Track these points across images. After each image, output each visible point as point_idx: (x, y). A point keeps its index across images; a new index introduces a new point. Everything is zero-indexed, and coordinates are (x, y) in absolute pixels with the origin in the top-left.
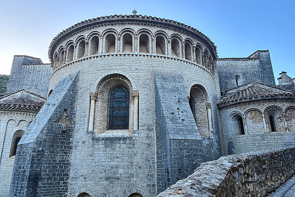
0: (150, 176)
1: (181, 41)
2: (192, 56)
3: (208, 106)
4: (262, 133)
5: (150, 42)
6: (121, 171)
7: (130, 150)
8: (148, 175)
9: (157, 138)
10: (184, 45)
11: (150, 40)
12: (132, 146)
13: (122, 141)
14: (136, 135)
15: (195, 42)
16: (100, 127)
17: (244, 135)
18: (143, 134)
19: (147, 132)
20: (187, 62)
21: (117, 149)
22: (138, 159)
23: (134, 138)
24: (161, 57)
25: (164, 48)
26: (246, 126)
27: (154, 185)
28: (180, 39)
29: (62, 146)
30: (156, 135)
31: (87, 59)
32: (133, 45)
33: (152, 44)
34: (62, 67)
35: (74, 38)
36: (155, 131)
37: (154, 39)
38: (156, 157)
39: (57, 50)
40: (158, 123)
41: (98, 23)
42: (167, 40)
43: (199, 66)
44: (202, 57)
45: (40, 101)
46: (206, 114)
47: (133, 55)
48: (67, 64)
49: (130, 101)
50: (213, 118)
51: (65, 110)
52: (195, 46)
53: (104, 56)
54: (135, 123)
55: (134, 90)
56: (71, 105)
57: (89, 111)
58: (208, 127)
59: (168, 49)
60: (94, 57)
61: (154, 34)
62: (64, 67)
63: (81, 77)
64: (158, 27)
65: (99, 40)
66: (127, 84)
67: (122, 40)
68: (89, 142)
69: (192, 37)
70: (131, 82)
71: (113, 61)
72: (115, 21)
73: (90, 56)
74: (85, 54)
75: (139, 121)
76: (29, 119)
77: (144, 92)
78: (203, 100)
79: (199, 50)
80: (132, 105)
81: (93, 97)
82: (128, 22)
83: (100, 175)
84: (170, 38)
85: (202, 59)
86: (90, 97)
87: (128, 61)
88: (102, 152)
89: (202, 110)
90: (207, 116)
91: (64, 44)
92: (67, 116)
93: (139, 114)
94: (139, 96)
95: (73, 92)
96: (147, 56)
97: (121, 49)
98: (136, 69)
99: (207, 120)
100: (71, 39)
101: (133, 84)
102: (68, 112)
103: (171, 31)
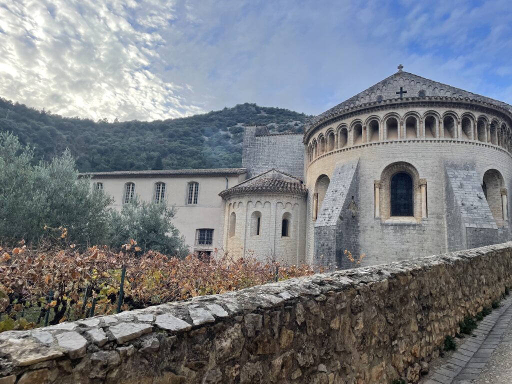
1: (473, 120)
2: (486, 135)
3: (503, 192)
5: (437, 124)
7: (420, 235)
9: (448, 226)
10: (476, 124)
11: (437, 122)
12: (422, 232)
13: (411, 228)
14: (425, 222)
15: (490, 118)
16: (385, 214)
18: (432, 222)
19: (437, 220)
20: (480, 144)
21: (407, 235)
22: (428, 245)
23: (423, 225)
24: (450, 141)
25: (452, 129)
28: (472, 117)
29: (353, 230)
30: (447, 223)
31: (367, 145)
32: (418, 130)
33: (439, 127)
34: (335, 152)
35: (348, 122)
36: (445, 219)
37: (442, 121)
38: (447, 243)
39: (324, 131)
40: (450, 212)
41: (378, 107)
42: (457, 120)
43: (494, 147)
44: (498, 135)
45: (293, 182)
46: (501, 201)
47: (418, 141)
48: (342, 149)
49: (414, 189)
50: (509, 206)
51: (353, 197)
52: (490, 123)
53: (387, 143)
54: (424, 211)
55: (420, 178)
56: (356, 192)
57: (374, 198)
58: (502, 215)
59: (457, 131)
60: (375, 144)
61: (441, 115)
62: (338, 151)
63: (362, 165)
64: (446, 107)
65: (379, 125)
66: (411, 171)
67: (405, 125)
68: (378, 228)
69: (486, 113)
70: (418, 170)
71: (397, 148)
72: (398, 104)
73: (371, 143)
74: (363, 140)
75: (428, 209)
76: (293, 201)
77: (433, 181)
78: (497, 185)
79: (494, 126)
80: (418, 193)
81: (378, 185)
82: (413, 105)
83: (392, 256)
84: (460, 117)
85: (498, 137)
86: (375, 185)
87: (414, 148)
88: (392, 236)
89: (496, 197)
90: (501, 203)
91: (335, 126)
92: (354, 203)
93: (428, 202)
94: (426, 185)
95: (357, 180)
96: (435, 141)
97: (405, 135)
98: (423, 156)
99: (501, 208)
100: (343, 121)
101: (420, 173)
102: (355, 199)
103: (461, 110)
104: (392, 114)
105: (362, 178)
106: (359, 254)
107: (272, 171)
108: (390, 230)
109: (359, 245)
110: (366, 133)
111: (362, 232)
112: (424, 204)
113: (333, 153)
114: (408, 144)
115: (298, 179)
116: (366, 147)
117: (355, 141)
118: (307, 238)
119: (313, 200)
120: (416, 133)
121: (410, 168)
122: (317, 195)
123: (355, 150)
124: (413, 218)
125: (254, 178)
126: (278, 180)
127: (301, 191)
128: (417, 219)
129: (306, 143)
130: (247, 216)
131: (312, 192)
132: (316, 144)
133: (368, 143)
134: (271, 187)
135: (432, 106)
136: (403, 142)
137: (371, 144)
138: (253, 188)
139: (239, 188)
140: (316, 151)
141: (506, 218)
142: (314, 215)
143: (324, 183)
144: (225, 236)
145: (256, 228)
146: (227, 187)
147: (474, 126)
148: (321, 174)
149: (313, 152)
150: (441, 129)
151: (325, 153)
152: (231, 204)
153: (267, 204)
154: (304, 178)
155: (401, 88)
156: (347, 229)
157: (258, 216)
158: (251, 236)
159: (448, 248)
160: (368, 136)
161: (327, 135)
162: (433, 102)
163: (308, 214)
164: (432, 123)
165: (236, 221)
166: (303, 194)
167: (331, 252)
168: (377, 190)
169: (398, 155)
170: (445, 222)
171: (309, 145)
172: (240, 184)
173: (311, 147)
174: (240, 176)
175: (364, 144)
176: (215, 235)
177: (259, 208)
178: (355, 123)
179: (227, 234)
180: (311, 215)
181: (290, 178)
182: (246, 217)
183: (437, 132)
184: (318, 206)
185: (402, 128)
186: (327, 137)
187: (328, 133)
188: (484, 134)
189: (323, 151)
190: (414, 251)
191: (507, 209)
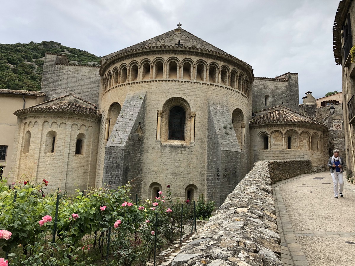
0: (202, 174)
1: (229, 71)
2: (236, 83)
3: (243, 126)
4: (281, 149)
5: (205, 71)
6: (182, 169)
7: (189, 155)
8: (200, 173)
9: (208, 148)
10: (230, 74)
11: (205, 69)
12: (190, 153)
13: (183, 149)
14: (193, 145)
15: (239, 72)
17: (267, 150)
18: (198, 145)
19: (201, 144)
20: (232, 90)
21: (179, 154)
22: (194, 163)
23: (191, 147)
24: (213, 85)
25: (214, 76)
26: (270, 143)
27: (204, 180)
28: (228, 69)
29: (139, 150)
30: (208, 146)
31: (153, 81)
32: (192, 73)
33: (206, 74)
34: (127, 84)
35: (139, 60)
36: (206, 143)
37: (208, 69)
38: (206, 161)
39: (118, 65)
40: (210, 138)
41: (163, 50)
42: (218, 70)
43: (240, 93)
44: (243, 84)
45: (88, 107)
46: (241, 132)
47: (191, 82)
48: (133, 82)
49: (186, 119)
50: (246, 136)
51: (140, 123)
52: (239, 75)
53: (169, 81)
54: (192, 137)
55: (191, 111)
56: (143, 119)
57: (156, 124)
58: (241, 142)
59: (218, 78)
60: (159, 81)
61: (208, 64)
62: (129, 84)
63: (148, 97)
64: (212, 59)
65: (164, 66)
66: (184, 105)
67: (182, 68)
68: (158, 148)
69: (237, 67)
70: (190, 105)
71: (176, 86)
72: (178, 51)
73: (156, 79)
74: (150, 76)
75: (195, 135)
76: (88, 124)
77: (200, 114)
78: (240, 120)
79: (241, 78)
80: (189, 123)
81: (160, 114)
82: (189, 53)
83: (167, 171)
84: (220, 68)
85: (243, 86)
86: (158, 114)
87: (188, 87)
88: (169, 156)
89: (239, 129)
90: (241, 134)
91: (127, 62)
92: (141, 128)
93: (195, 130)
94: (195, 117)
95: (144, 109)
96: (203, 83)
97: (182, 76)
98: (194, 94)
99: (241, 136)
100: (135, 59)
101: (191, 107)
102: (141, 124)
103: (221, 62)
104: (173, 58)
105: (148, 108)
106: (141, 170)
107: (70, 96)
108: (167, 151)
109: (142, 163)
110: (153, 71)
111: (145, 152)
112: (192, 131)
113: (125, 84)
114: (184, 84)
115: (93, 105)
116: (152, 83)
117: (144, 77)
118: (98, 156)
119: (106, 124)
120: (190, 76)
121: (184, 103)
122: (109, 120)
123: (144, 84)
124: (184, 141)
125: (52, 101)
126: (75, 104)
127: (95, 115)
128: (186, 142)
129: (102, 74)
130: (42, 134)
131: (105, 116)
132: (111, 76)
133: (154, 79)
134: (67, 110)
135: (202, 56)
136: (180, 82)
137: (156, 81)
138: (49, 109)
139: (35, 109)
140: (110, 82)
141: (243, 144)
142: (106, 137)
143: (116, 110)
144: (19, 153)
145: (51, 146)
146: (24, 107)
147: (229, 76)
148: (114, 102)
149: (107, 83)
150: (208, 75)
151: (118, 84)
152: (26, 123)
153: (63, 125)
154: (98, 105)
155: (179, 41)
156: (134, 149)
157: (53, 136)
158: (45, 153)
159: (207, 165)
160: (154, 74)
161: (121, 69)
162: (203, 54)
163: (100, 136)
164: (202, 69)
165: (31, 139)
166: (97, 118)
167: (119, 168)
168: (159, 118)
169: (177, 92)
170: (206, 146)
171: (104, 77)
172: (37, 106)
173: (106, 78)
174: (38, 98)
175: (151, 80)
176: (9, 152)
177: (55, 128)
178: (145, 61)
179: (21, 151)
180: (103, 137)
181: (86, 103)
182: (41, 136)
183: (205, 77)
184: (110, 129)
185: (180, 71)
186: (120, 71)
187: (121, 68)
188: (234, 83)
189: (116, 82)
190: (183, 168)
191: (245, 138)
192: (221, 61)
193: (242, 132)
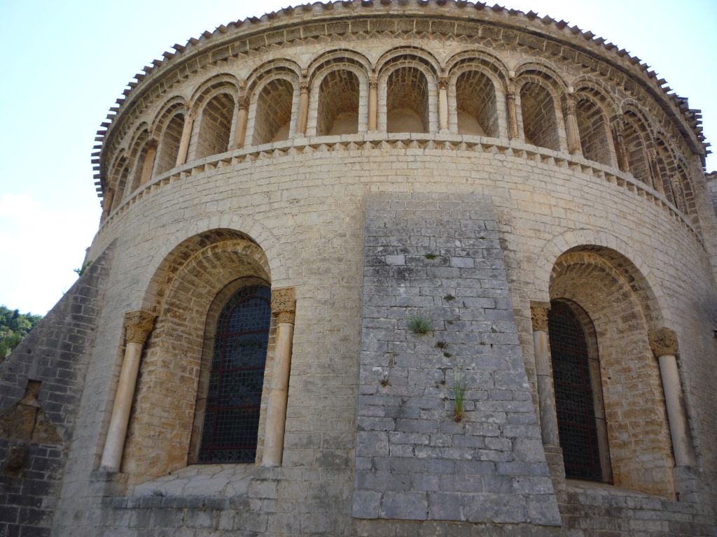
1: (501, 76)
2: (562, 133)
3: (663, 346)
10: (515, 90)
11: (363, 87)
13: (202, 519)
14: (267, 489)
15: (570, 78)
16: (152, 454)
18: (299, 487)
19: (322, 476)
20: (532, 154)
23: (256, 506)
24: (408, 143)
28: (495, 69)
31: (140, 196)
32: (293, 117)
33: (369, 103)
35: (127, 140)
42: (436, 77)
43: (598, 172)
44: (615, 139)
46: (654, 381)
47: (285, 150)
50: (691, 400)
51: (32, 384)
52: (574, 92)
53: (189, 171)
55: (275, 287)
56: (62, 364)
59: (439, 112)
61: (375, 63)
63: (114, 263)
65: (185, 124)
67: (252, 106)
69: (552, 57)
70: (269, 255)
71: (212, 185)
75: (288, 423)
77: (320, 293)
84: (448, 68)
85: (617, 148)
86: (125, 330)
87: (267, 174)
89: (634, 365)
90: (657, 391)
94: (293, 312)
96: (346, 144)
97: (250, 140)
98: (293, 202)
99: (661, 410)
100: (122, 145)
103: (448, 43)
104: (218, 81)
105: (103, 313)
110: (154, 161)
114: (250, 162)
135: (341, 37)
136: (234, 162)
147: (508, 96)
160: (156, 168)
162: (337, 21)
175: (135, 193)
183: (361, 119)
191: (687, 417)
192: (444, 35)
193: (662, 385)
